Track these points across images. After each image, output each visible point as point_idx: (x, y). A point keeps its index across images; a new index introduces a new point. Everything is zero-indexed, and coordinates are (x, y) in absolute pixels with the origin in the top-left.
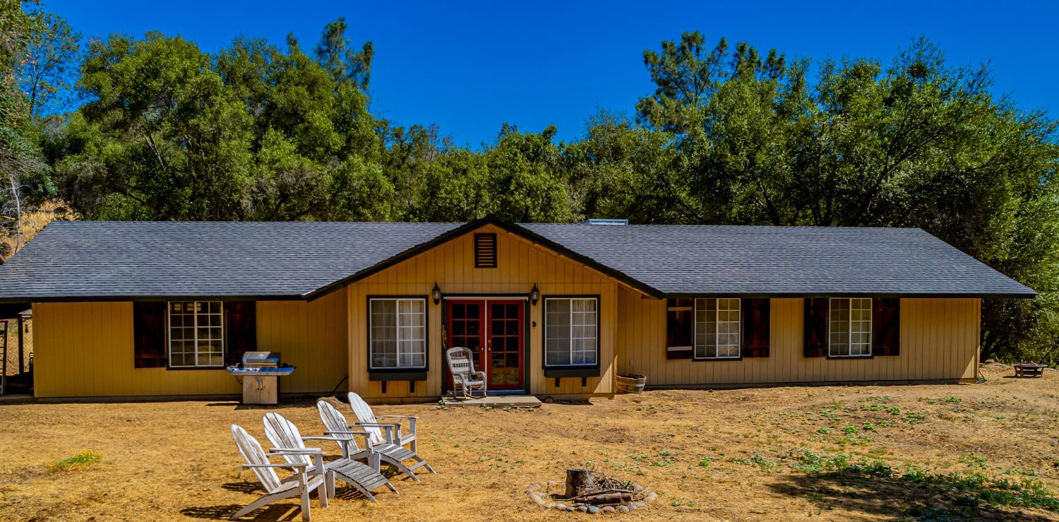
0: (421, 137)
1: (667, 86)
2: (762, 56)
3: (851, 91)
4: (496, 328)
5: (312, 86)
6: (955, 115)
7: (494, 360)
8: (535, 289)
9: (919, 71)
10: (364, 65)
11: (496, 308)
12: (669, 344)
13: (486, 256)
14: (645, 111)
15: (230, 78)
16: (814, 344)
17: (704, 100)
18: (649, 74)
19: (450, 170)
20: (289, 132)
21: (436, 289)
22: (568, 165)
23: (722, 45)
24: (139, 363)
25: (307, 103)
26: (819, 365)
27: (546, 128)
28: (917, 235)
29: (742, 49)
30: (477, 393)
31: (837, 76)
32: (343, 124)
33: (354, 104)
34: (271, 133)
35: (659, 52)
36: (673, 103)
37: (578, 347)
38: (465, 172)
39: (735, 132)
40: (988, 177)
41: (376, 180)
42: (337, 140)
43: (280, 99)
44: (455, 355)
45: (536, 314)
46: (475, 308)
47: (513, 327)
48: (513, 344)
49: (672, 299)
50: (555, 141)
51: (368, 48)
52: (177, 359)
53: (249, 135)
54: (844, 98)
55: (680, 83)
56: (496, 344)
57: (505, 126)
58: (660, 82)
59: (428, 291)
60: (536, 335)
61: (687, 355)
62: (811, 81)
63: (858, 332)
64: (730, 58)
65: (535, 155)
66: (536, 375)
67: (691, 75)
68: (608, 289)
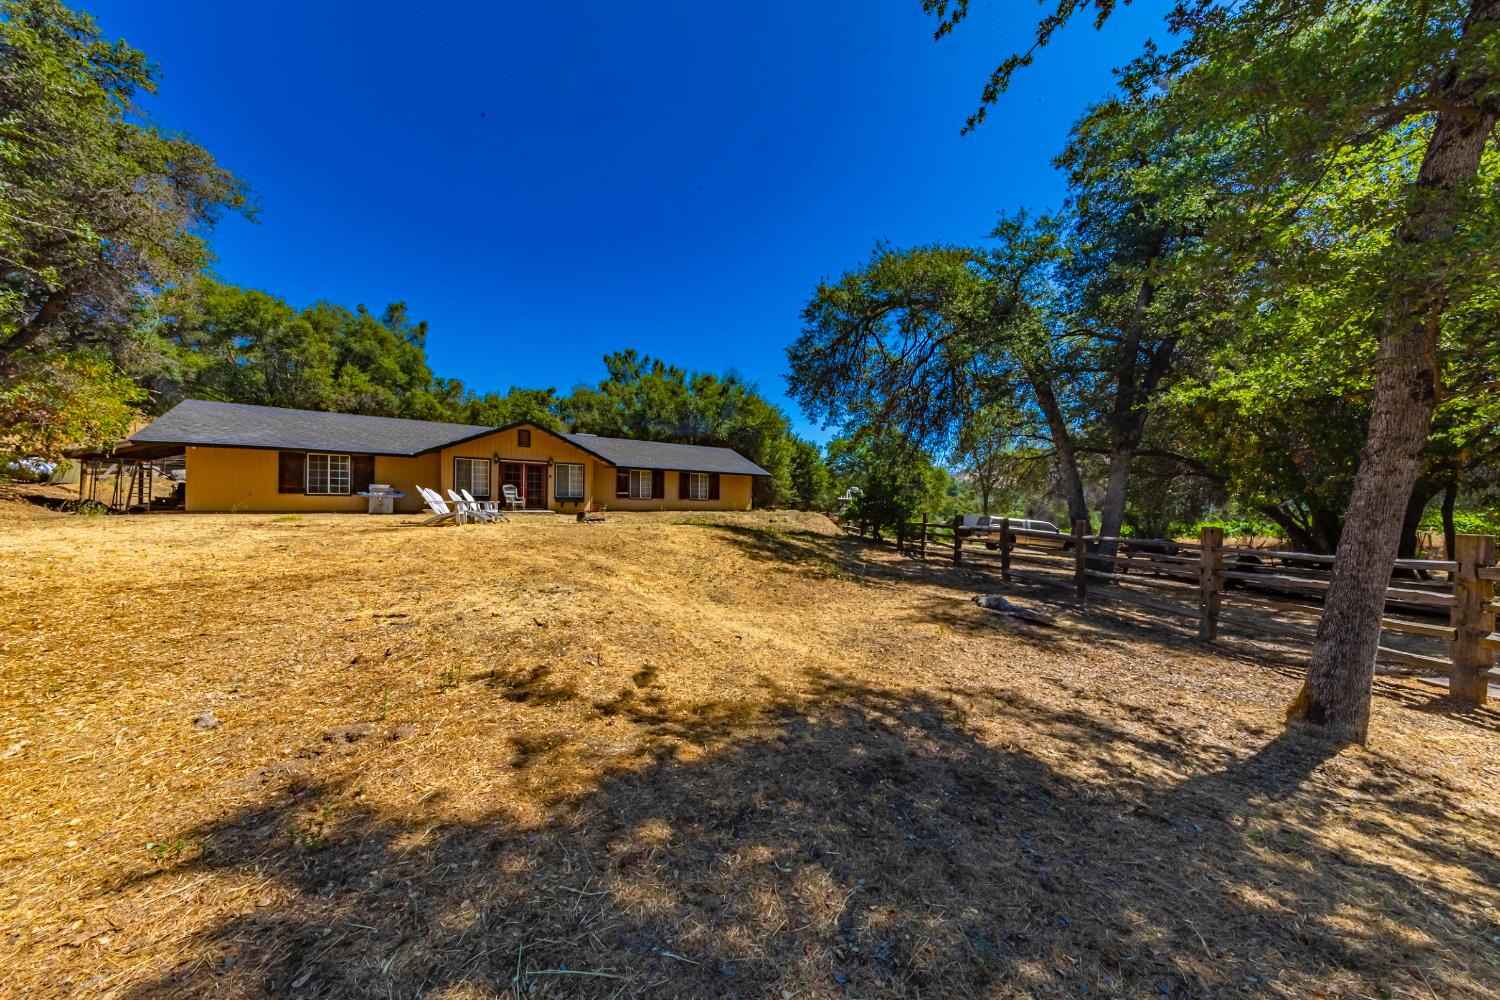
0: (457, 386)
1: (617, 376)
2: (667, 368)
3: (705, 386)
4: (529, 477)
5: (382, 342)
6: (745, 403)
7: (529, 494)
8: (551, 459)
9: (732, 382)
10: (419, 335)
11: (530, 468)
12: (618, 490)
13: (524, 441)
14: (604, 387)
15: (316, 326)
16: (684, 493)
17: (637, 383)
18: (606, 369)
19: (487, 405)
20: (364, 369)
21: (496, 455)
22: (562, 407)
23: (647, 359)
24: (281, 490)
25: (378, 352)
26: (686, 502)
27: (550, 387)
28: (729, 452)
29: (657, 363)
30: (519, 507)
31: (699, 378)
32: (407, 369)
33: (416, 357)
34: (349, 368)
35: (612, 356)
36: (620, 386)
37: (573, 488)
38: (496, 407)
39: (652, 400)
40: (758, 431)
41: (432, 405)
42: (402, 378)
43: (357, 347)
44: (507, 489)
45: (551, 471)
46: (518, 467)
47: (539, 478)
48: (539, 486)
49: (621, 469)
50: (555, 396)
51: (423, 326)
52: (313, 489)
53: (332, 367)
54: (701, 390)
55: (624, 376)
56: (529, 485)
57: (513, 388)
58: (613, 374)
59: (491, 456)
60: (551, 482)
61: (627, 496)
62: (688, 379)
63: (702, 488)
64: (651, 366)
65: (543, 402)
66: (551, 501)
67: (630, 372)
68: (589, 461)
